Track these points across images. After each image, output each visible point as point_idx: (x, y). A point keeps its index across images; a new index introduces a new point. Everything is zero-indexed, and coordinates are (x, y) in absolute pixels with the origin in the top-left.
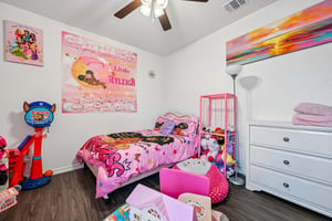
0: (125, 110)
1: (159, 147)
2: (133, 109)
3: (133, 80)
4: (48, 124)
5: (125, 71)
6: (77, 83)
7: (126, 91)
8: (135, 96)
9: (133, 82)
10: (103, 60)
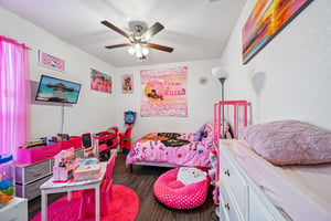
0: (176, 115)
1: (164, 147)
2: (184, 114)
3: (184, 90)
4: (133, 122)
5: (177, 84)
6: (146, 99)
7: (178, 100)
8: (185, 104)
9: (184, 91)
10: (161, 81)
